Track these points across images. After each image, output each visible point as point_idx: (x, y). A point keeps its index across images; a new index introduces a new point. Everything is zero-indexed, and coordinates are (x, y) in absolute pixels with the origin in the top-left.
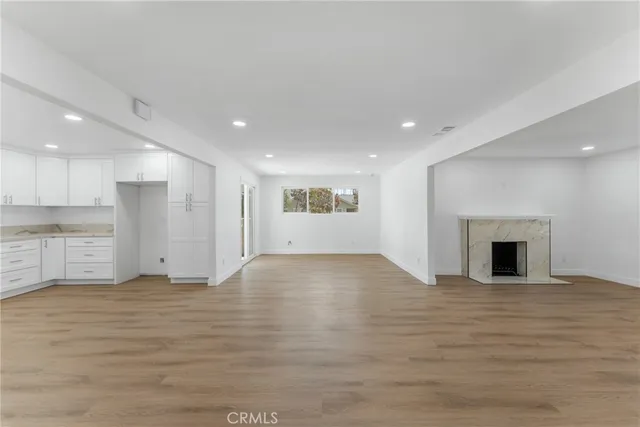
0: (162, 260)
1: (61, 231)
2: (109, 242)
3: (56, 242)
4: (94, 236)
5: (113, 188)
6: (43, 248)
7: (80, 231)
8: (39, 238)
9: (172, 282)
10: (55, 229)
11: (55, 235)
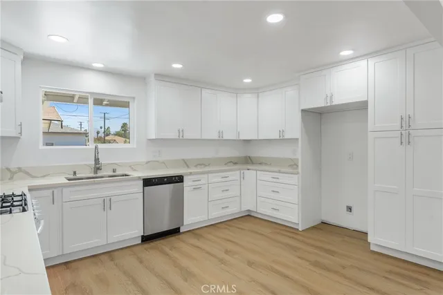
0: (350, 209)
1: (253, 163)
2: (294, 180)
3: (250, 174)
4: (280, 172)
5: (298, 117)
6: (242, 179)
7: (266, 164)
8: (239, 169)
9: (373, 248)
10: (248, 161)
11: (249, 167)
